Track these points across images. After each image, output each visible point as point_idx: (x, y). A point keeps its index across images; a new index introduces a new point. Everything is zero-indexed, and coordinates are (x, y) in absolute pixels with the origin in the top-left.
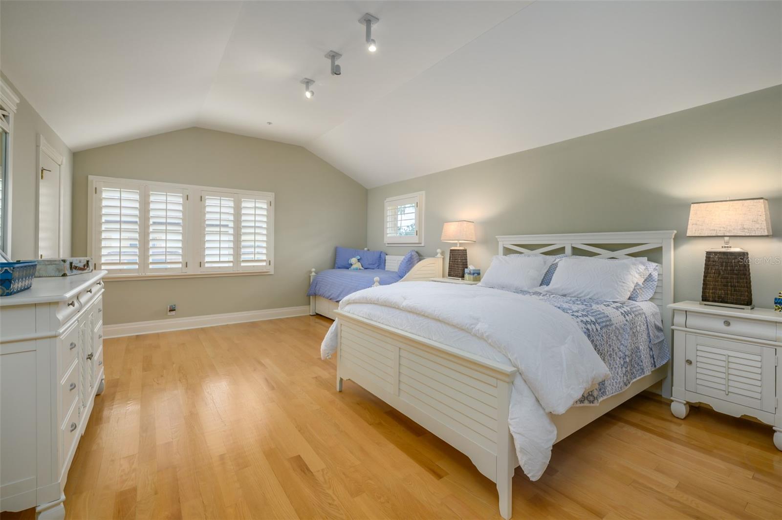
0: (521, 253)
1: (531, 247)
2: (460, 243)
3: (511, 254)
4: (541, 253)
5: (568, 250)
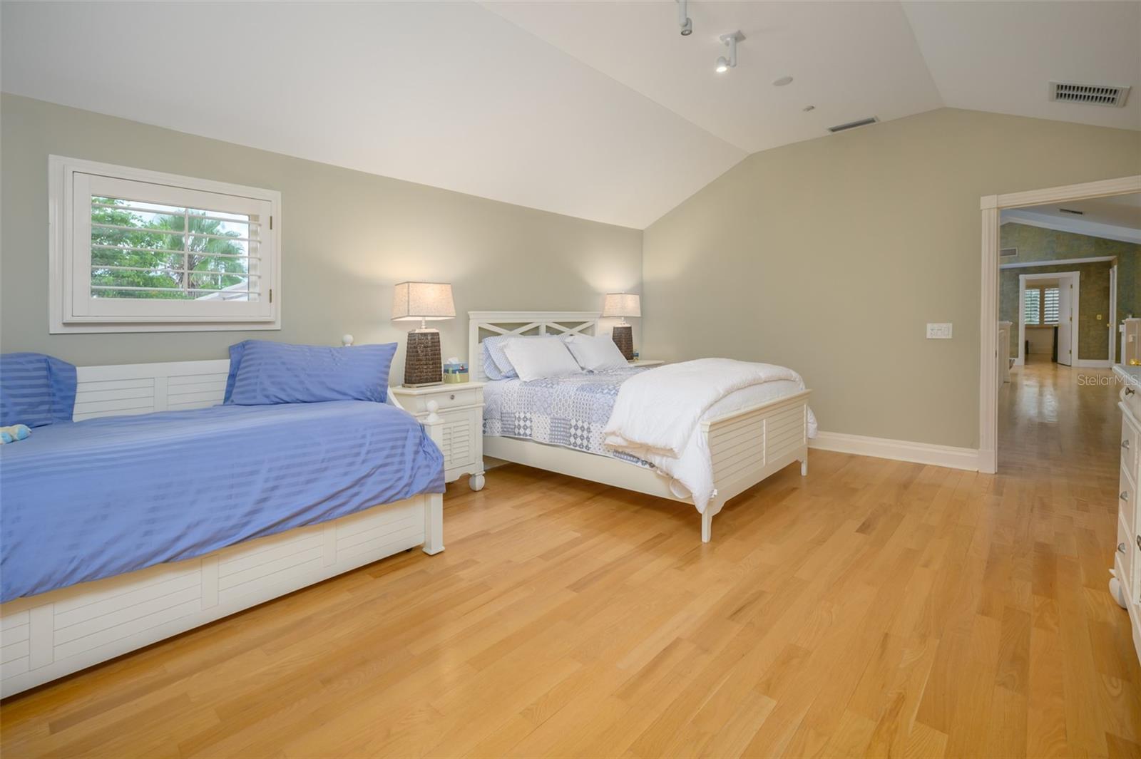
0: (499, 334)
1: (511, 326)
2: (426, 322)
3: (491, 336)
4: (521, 334)
5: (543, 329)
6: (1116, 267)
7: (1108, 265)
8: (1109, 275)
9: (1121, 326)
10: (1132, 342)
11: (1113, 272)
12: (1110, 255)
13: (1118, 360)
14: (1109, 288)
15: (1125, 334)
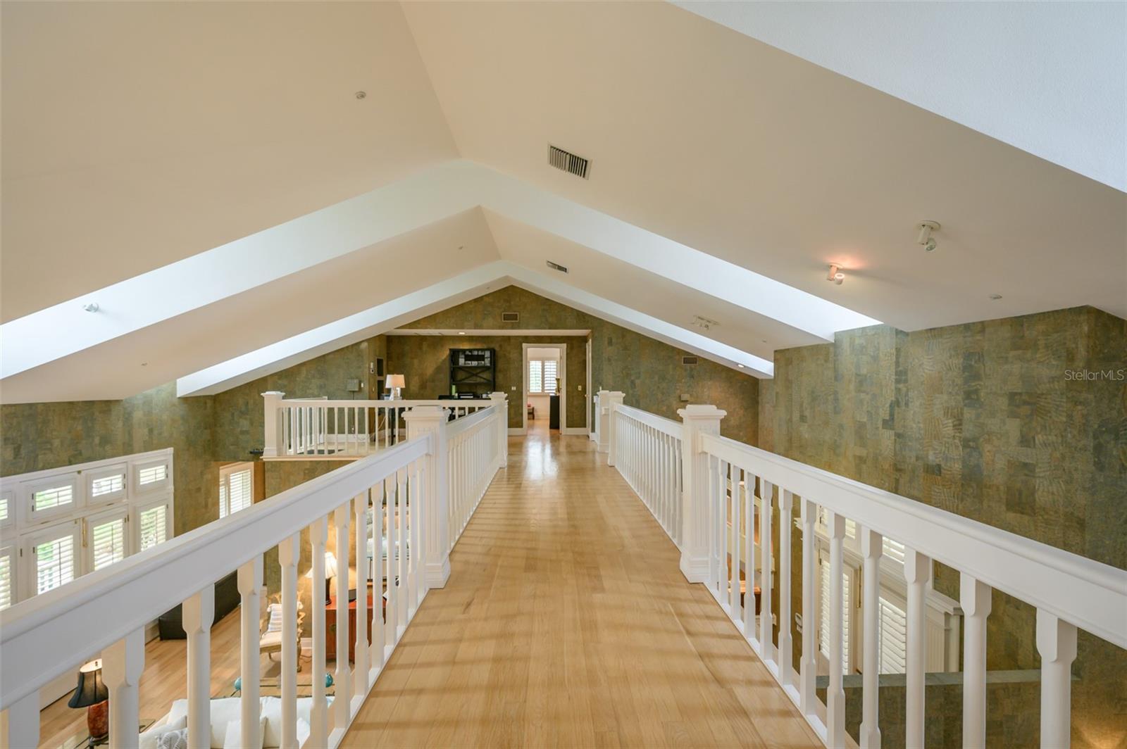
6: (590, 340)
7: (584, 339)
8: (586, 349)
9: (595, 397)
10: (605, 415)
11: (589, 345)
12: (586, 328)
13: (593, 430)
14: (585, 361)
15: (599, 405)
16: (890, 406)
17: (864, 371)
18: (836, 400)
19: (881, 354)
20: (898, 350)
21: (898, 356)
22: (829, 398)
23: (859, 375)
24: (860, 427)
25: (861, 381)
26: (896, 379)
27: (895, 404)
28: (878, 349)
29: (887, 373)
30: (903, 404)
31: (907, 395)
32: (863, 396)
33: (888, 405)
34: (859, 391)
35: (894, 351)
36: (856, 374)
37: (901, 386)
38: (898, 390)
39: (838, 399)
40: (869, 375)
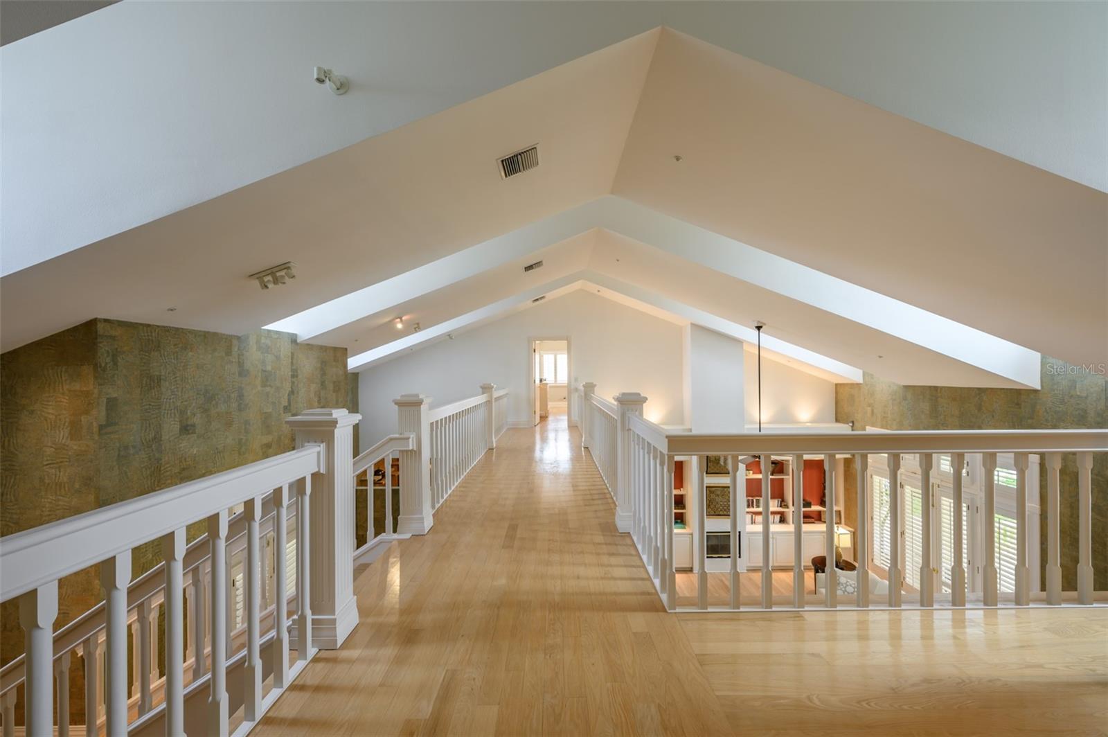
16: (288, 395)
17: (269, 368)
18: (241, 396)
19: (281, 355)
20: (292, 354)
21: (292, 358)
22: (232, 395)
23: (265, 371)
24: (266, 418)
25: (267, 378)
26: (291, 375)
27: (292, 392)
28: (280, 351)
29: (286, 371)
30: (295, 392)
31: (297, 385)
32: (268, 389)
33: (287, 395)
34: (264, 385)
35: (290, 354)
36: (262, 370)
37: (294, 380)
38: (293, 383)
39: (243, 396)
40: (273, 371)
